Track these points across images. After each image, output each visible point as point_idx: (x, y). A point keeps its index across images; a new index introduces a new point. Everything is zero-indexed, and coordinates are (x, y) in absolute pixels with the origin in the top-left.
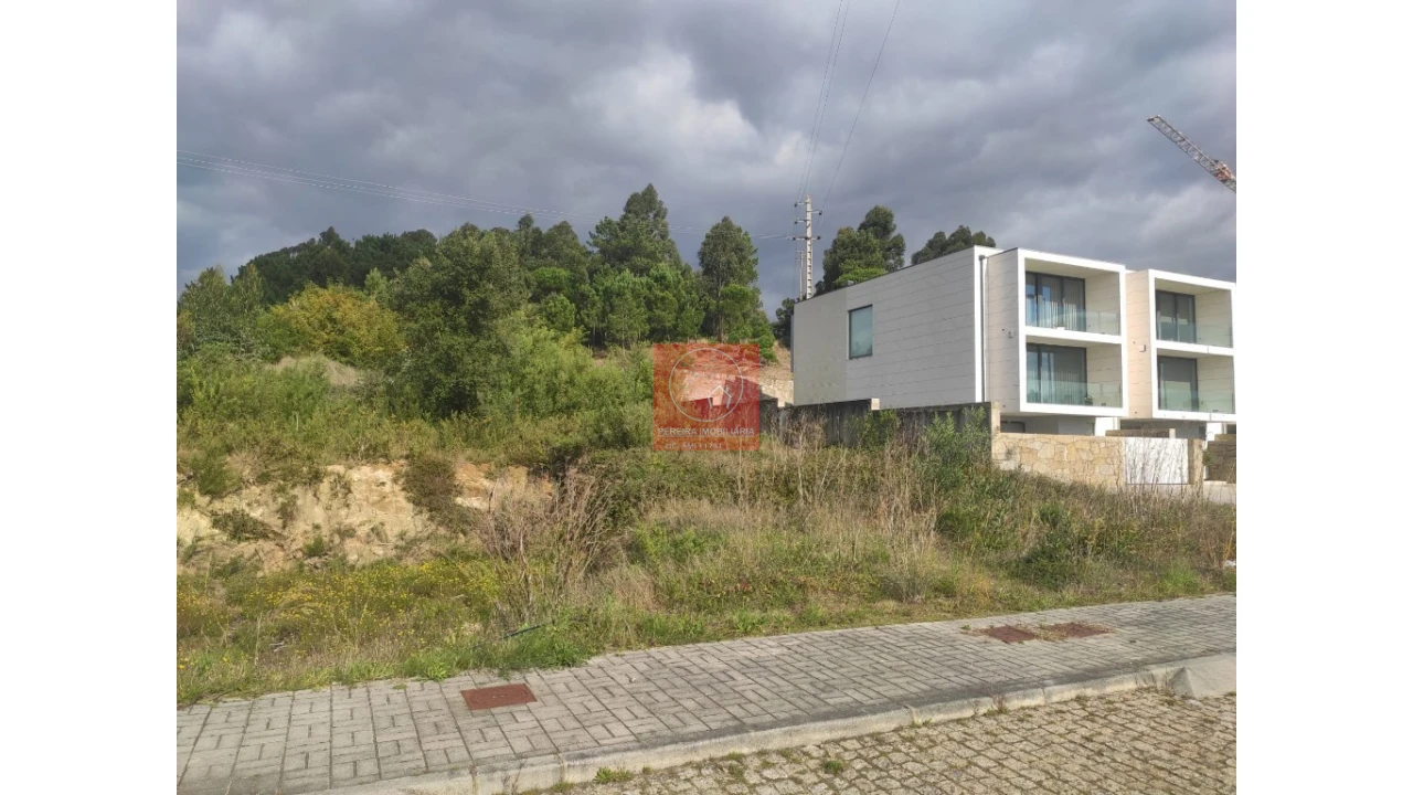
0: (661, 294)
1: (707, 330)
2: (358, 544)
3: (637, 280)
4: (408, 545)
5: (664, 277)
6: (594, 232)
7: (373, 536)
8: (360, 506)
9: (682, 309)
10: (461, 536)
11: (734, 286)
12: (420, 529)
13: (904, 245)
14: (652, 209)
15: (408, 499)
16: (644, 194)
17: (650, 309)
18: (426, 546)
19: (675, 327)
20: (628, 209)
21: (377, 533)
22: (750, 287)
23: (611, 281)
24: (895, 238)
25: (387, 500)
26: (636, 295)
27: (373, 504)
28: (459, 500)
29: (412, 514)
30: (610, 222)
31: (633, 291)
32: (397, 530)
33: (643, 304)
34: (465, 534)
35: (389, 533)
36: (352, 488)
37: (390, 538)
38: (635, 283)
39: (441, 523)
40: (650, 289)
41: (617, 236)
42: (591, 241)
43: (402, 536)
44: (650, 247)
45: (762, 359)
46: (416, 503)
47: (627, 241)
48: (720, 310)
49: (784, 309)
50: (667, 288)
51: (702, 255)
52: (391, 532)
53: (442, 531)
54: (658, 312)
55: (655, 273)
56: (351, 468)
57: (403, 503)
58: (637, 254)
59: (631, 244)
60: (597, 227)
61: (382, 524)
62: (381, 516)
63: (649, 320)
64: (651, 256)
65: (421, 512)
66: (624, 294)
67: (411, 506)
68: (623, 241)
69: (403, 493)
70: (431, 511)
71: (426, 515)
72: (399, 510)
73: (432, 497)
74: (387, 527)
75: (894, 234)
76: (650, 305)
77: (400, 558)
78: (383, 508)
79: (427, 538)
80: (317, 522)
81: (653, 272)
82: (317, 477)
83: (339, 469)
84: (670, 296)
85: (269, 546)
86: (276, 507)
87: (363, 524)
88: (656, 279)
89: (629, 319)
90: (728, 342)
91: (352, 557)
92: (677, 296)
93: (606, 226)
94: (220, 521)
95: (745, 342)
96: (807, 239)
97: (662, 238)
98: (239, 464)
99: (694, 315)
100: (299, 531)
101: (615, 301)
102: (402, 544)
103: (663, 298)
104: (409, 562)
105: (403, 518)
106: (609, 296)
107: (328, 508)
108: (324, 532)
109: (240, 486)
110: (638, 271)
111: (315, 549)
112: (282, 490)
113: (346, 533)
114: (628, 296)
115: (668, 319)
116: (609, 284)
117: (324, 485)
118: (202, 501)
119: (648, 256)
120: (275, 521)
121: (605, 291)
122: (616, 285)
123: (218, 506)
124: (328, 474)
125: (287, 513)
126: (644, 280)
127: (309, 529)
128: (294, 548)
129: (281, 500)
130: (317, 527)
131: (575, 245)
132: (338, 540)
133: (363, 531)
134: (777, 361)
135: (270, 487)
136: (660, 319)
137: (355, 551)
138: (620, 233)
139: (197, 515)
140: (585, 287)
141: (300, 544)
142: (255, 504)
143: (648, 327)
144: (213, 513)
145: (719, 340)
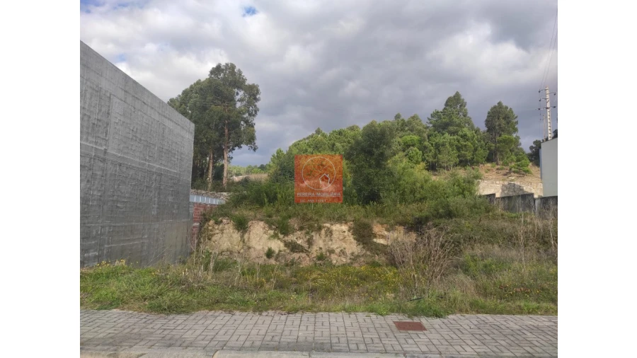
0: (465, 143)
1: (490, 159)
2: (336, 256)
3: (452, 137)
4: (355, 258)
5: (465, 135)
6: (430, 117)
7: (342, 254)
8: (336, 241)
9: (476, 150)
10: (376, 256)
11: (505, 136)
12: (359, 252)
14: (458, 103)
15: (355, 239)
16: (455, 96)
17: (459, 151)
18: (362, 259)
19: (473, 159)
20: (447, 104)
21: (343, 252)
22: (514, 136)
23: (439, 139)
25: (346, 239)
26: (451, 145)
27: (341, 240)
28: (375, 240)
29: (356, 245)
30: (438, 112)
31: (450, 143)
32: (350, 252)
33: (455, 149)
34: (378, 255)
36: (333, 233)
37: (348, 255)
38: (451, 139)
39: (368, 250)
40: (459, 141)
42: (429, 121)
43: (352, 254)
44: (457, 121)
45: (523, 173)
46: (358, 240)
47: (446, 120)
48: (497, 149)
49: (534, 146)
50: (467, 140)
51: (487, 122)
52: (348, 252)
53: (368, 253)
54: (463, 152)
56: (333, 225)
57: (353, 240)
58: (451, 125)
59: (449, 121)
60: (431, 115)
61: (344, 248)
62: (344, 245)
63: (459, 156)
64: (459, 125)
65: (359, 245)
66: (445, 145)
67: (355, 242)
68: (444, 120)
69: (352, 236)
70: (364, 244)
71: (361, 246)
72: (351, 243)
73: (364, 238)
74: (347, 250)
76: (459, 149)
77: (352, 263)
78: (345, 242)
79: (363, 256)
80: (321, 246)
81: (460, 133)
82: (320, 229)
83: (328, 225)
84: (469, 144)
85: (304, 255)
86: (305, 240)
87: (337, 248)
88: (462, 137)
89: (448, 156)
90: (503, 165)
91: (334, 262)
92: (473, 144)
93: (436, 114)
94: (287, 244)
95: (513, 164)
96: (547, 108)
97: (465, 116)
98: (294, 223)
99: (483, 153)
100: (315, 251)
101: (441, 148)
102: (352, 257)
103: (465, 146)
104: (356, 265)
105: (353, 247)
106: (437, 146)
107: (324, 241)
108: (324, 250)
109: (294, 231)
110: (452, 133)
111: (321, 257)
112: (307, 233)
113: (332, 252)
114: (448, 146)
115: (469, 155)
116: (437, 141)
117: (323, 232)
118: (281, 236)
119: (457, 126)
120: (306, 246)
121: (436, 144)
122: (442, 141)
123: (286, 238)
124: (324, 227)
125: (310, 242)
126: (455, 137)
127: (318, 249)
128: (313, 256)
129: (308, 237)
130: (321, 248)
131: (421, 124)
132: (328, 254)
133: (338, 251)
134: (531, 173)
135: (304, 232)
136: (464, 156)
137: (334, 259)
138: (442, 117)
139: (279, 242)
140: (426, 143)
141: (314, 255)
142: (298, 238)
143: (458, 160)
144: (285, 241)
145: (497, 164)
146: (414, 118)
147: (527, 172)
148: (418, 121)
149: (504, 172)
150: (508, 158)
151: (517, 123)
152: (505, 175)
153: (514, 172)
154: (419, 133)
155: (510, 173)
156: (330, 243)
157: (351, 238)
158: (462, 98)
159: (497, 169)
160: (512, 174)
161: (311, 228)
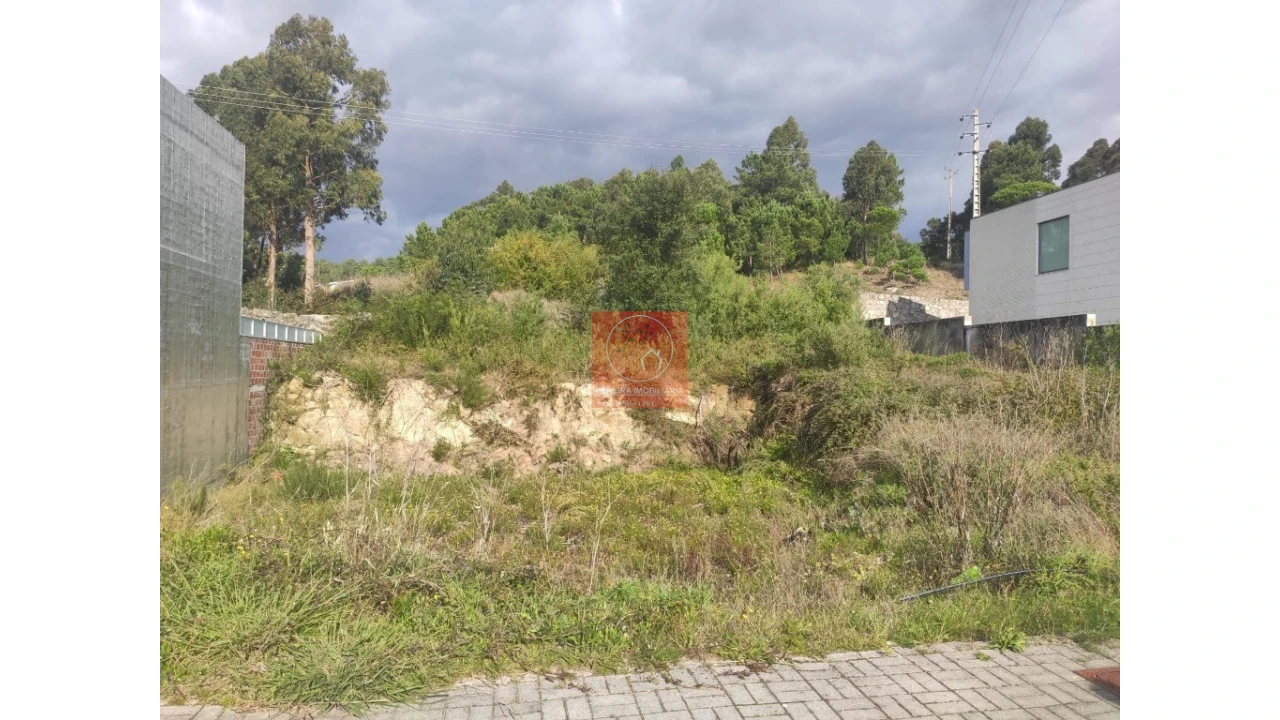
0: (808, 221)
1: (851, 254)
2: (590, 452)
3: (782, 208)
4: (630, 455)
5: (810, 204)
6: (740, 167)
7: (602, 447)
8: (589, 418)
9: (828, 234)
10: (675, 447)
11: (880, 208)
12: (638, 440)
13: (1060, 156)
14: (793, 140)
15: (628, 413)
16: (786, 127)
17: (797, 237)
18: (646, 456)
19: (821, 252)
20: (770, 143)
21: (604, 442)
22: (896, 208)
23: (760, 212)
24: (1050, 149)
25: (610, 414)
26: (783, 224)
27: (600, 417)
28: (669, 415)
29: (632, 427)
30: (755, 157)
31: (780, 219)
32: (620, 441)
33: (790, 231)
34: (677, 445)
35: (614, 443)
36: (582, 403)
37: (615, 448)
38: (782, 211)
39: (655, 436)
40: (796, 217)
41: (762, 169)
42: (737, 175)
43: (624, 446)
44: (793, 176)
45: (912, 279)
46: (635, 417)
47: (771, 172)
48: (867, 234)
49: (928, 229)
50: (813, 215)
51: (847, 180)
52: (616, 441)
53: (658, 442)
54: (803, 238)
55: (801, 201)
56: (579, 385)
57: (624, 417)
58: (782, 185)
59: (775, 175)
60: (743, 162)
61: (608, 435)
62: (606, 428)
63: (796, 247)
64: (796, 185)
65: (638, 425)
66: (772, 223)
67: (630, 419)
68: (768, 173)
69: (623, 409)
70: (647, 424)
71: (642, 428)
72: (621, 422)
73: (647, 412)
74: (612, 438)
75: (1048, 145)
76: (796, 232)
77: (626, 466)
78: (608, 421)
79: (647, 448)
80: (555, 432)
81: (798, 200)
82: (553, 393)
83: (570, 386)
84: (816, 222)
85: (519, 452)
86: (522, 419)
87: (592, 434)
88: (802, 207)
89: (777, 247)
90: (875, 264)
91: (589, 463)
92: (823, 222)
93: (751, 161)
94: (479, 430)
95: (893, 263)
96: (974, 153)
97: (805, 166)
98: (492, 382)
99: (840, 239)
100: (542, 440)
101: (764, 230)
102: (625, 453)
103: (809, 225)
104: (635, 469)
105: (624, 430)
106: (757, 226)
107: (563, 420)
108: (563, 440)
109: (493, 400)
110: (782, 200)
111: (557, 456)
112: (526, 404)
113: (580, 442)
114: (776, 224)
115: (814, 244)
116: (756, 214)
117: (560, 401)
118: (465, 412)
119: (791, 186)
120: (522, 431)
121: (753, 221)
122: (764, 215)
123: (477, 417)
124: (562, 390)
125: (531, 424)
126: (790, 208)
127: (550, 437)
128: (539, 454)
129: (526, 413)
130: (556, 436)
131: (722, 180)
132: (573, 448)
133: (593, 440)
134: (928, 281)
135: (517, 401)
136: (806, 246)
137: (588, 458)
138: (765, 166)
139: (461, 425)
140: (732, 219)
141: (544, 451)
142: (506, 416)
143: (794, 253)
144: (474, 423)
145: (865, 263)
146: (709, 166)
147: (922, 277)
148: (714, 174)
149: (877, 278)
150: (885, 251)
151: (902, 182)
152: (879, 284)
153: (897, 278)
154: (717, 197)
155: (888, 280)
156: (575, 424)
157: (621, 413)
158: (800, 129)
159: (866, 273)
160: (893, 282)
161: (531, 390)
